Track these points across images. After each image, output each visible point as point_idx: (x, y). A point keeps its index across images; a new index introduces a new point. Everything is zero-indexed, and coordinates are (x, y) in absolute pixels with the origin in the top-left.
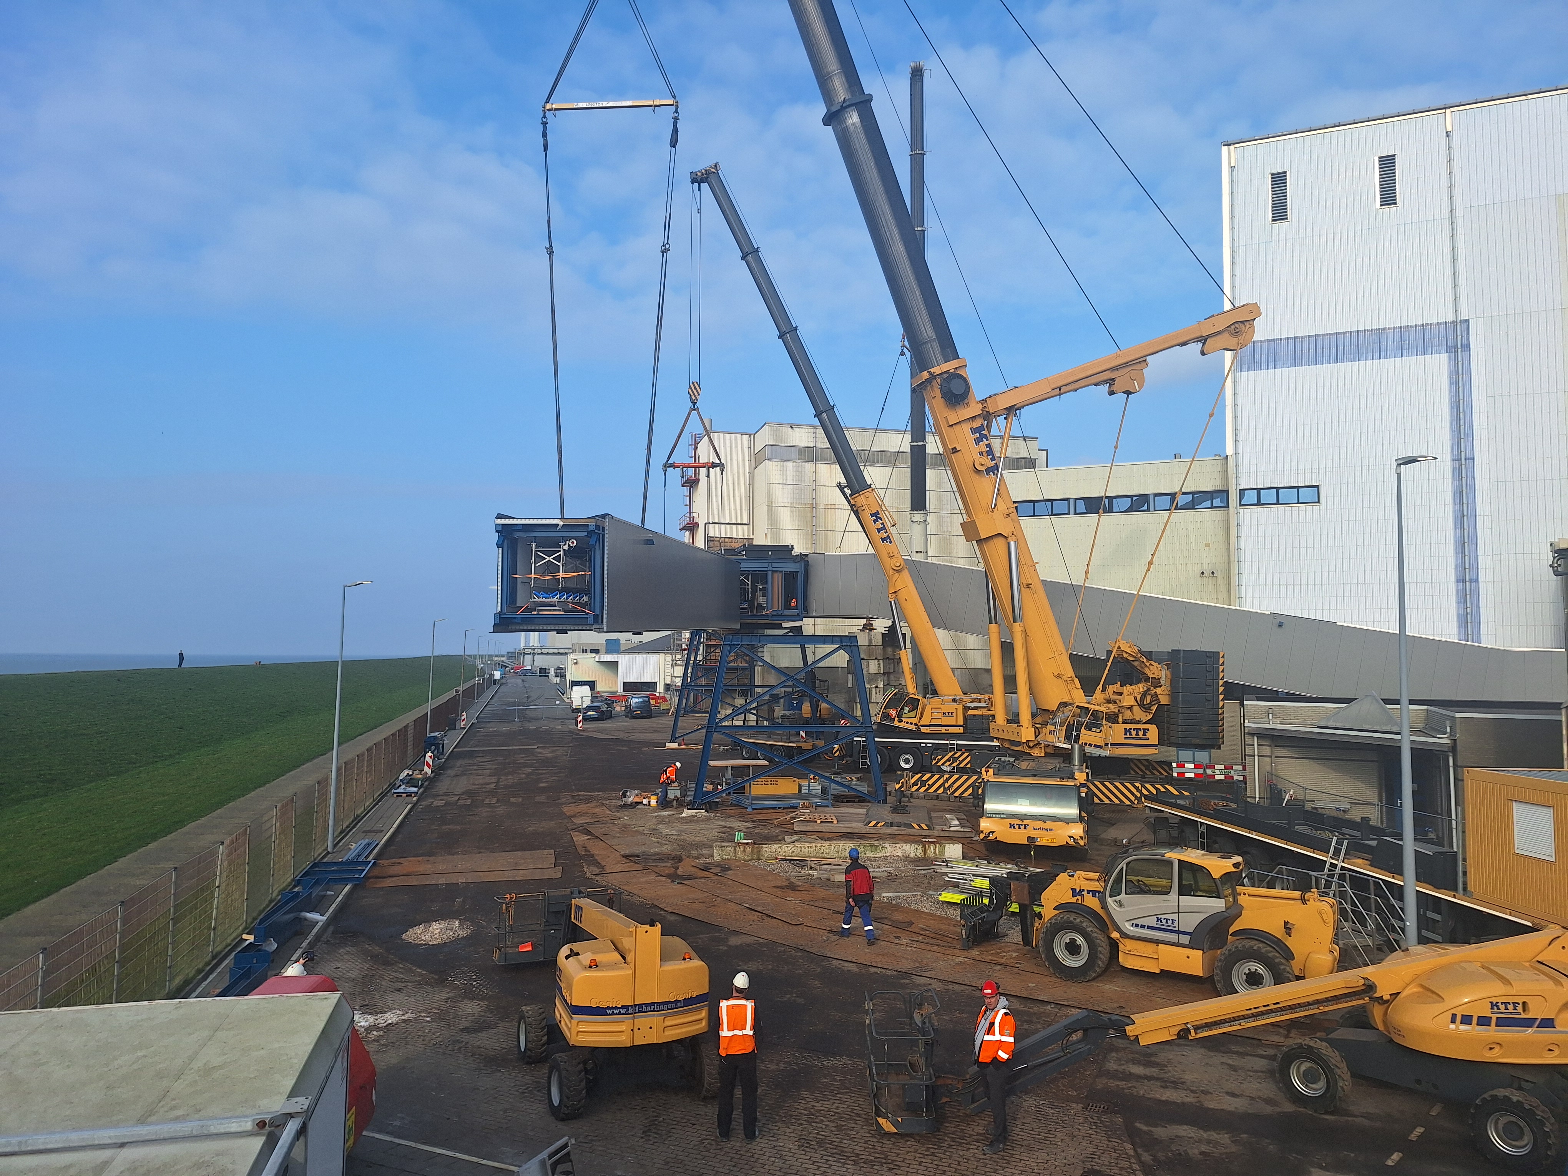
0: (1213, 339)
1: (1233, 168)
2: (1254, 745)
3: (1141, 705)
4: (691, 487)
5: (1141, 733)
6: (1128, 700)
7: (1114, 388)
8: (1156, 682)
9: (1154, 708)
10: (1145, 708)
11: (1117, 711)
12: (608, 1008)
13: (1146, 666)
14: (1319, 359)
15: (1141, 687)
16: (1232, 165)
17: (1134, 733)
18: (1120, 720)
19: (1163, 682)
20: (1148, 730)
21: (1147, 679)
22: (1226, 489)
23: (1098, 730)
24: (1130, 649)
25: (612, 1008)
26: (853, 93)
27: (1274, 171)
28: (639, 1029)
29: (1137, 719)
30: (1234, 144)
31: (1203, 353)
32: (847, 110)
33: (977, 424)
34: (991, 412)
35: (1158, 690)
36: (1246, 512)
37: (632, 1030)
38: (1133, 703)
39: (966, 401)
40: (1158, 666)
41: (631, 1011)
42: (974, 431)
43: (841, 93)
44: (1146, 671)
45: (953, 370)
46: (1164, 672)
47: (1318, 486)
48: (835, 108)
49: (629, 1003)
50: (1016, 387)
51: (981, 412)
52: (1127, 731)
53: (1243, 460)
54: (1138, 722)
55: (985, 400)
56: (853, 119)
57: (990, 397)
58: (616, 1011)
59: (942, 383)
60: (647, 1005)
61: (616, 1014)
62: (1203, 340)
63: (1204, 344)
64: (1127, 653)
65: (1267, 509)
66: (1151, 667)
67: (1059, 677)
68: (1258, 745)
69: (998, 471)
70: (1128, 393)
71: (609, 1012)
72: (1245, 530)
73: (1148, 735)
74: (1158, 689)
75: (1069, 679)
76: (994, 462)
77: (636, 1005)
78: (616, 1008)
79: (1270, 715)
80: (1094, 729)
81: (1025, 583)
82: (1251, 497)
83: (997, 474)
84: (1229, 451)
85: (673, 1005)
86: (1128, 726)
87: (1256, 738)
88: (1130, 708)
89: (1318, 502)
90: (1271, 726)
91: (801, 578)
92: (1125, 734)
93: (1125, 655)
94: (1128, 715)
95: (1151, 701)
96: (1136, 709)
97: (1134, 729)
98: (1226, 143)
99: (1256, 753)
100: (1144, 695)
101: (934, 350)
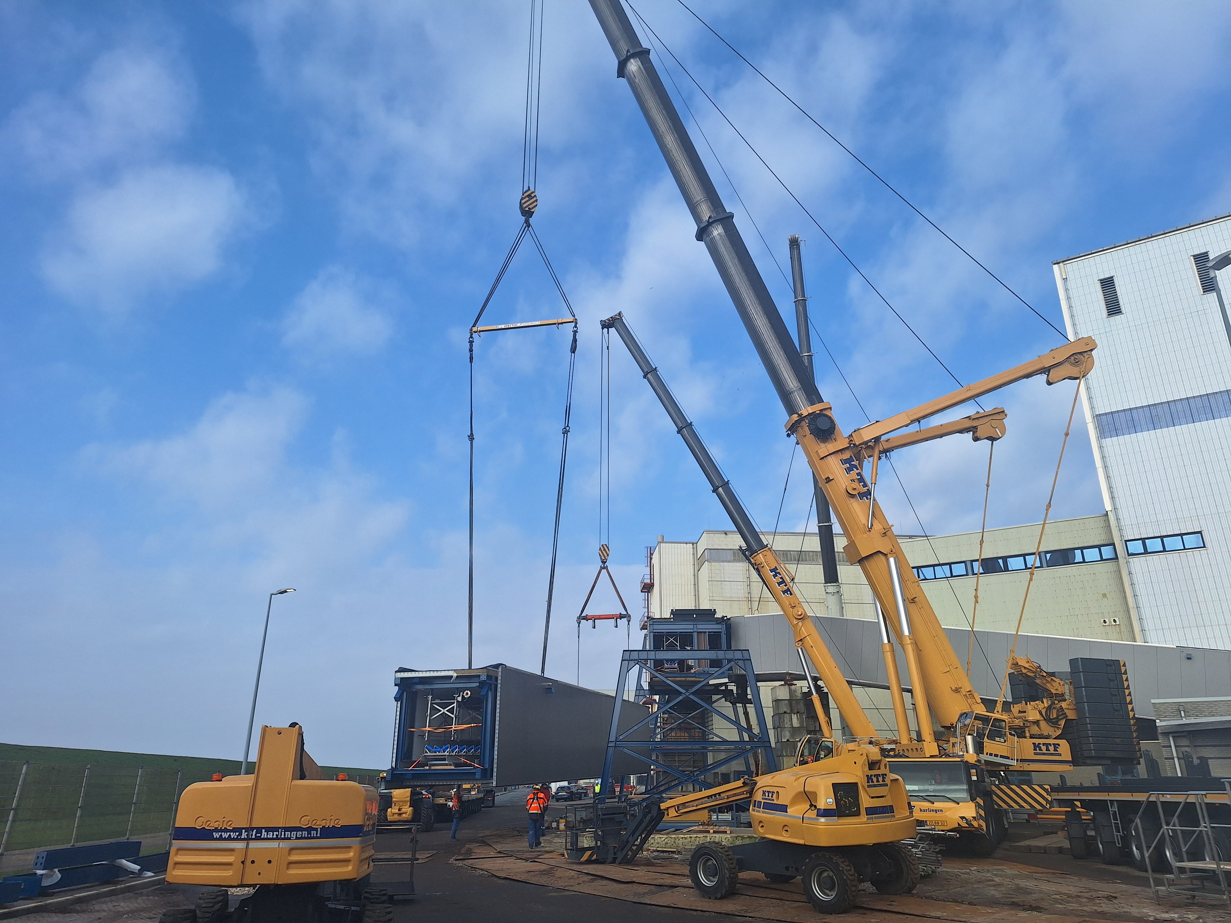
0: (1056, 369)
1: (1065, 280)
2: (1171, 747)
3: (1048, 720)
4: (648, 592)
5: (1051, 748)
6: (1033, 715)
7: (978, 434)
8: (1061, 697)
9: (1062, 723)
10: (1052, 723)
11: (1022, 724)
12: (216, 830)
13: (1048, 682)
14: (1176, 421)
15: (1046, 703)
16: (1064, 277)
17: (1044, 748)
18: (1028, 735)
19: (1067, 697)
20: (1059, 745)
21: (1051, 695)
22: (1111, 542)
23: (1002, 740)
24: (1028, 664)
25: (221, 830)
26: (717, 213)
27: (1102, 277)
28: (253, 862)
29: (1046, 734)
30: (1063, 262)
31: (1049, 383)
32: (713, 225)
33: (846, 455)
34: (857, 444)
35: (1064, 705)
36: (1135, 560)
37: (243, 862)
38: (1038, 717)
39: (833, 436)
40: (1060, 682)
41: (244, 835)
42: (844, 462)
43: (706, 213)
44: (1049, 686)
45: (819, 412)
46: (1067, 687)
47: (1200, 532)
48: (703, 225)
49: (243, 823)
50: (877, 422)
51: (849, 445)
52: (1036, 746)
53: (1124, 514)
54: (1048, 737)
55: (851, 435)
56: (717, 231)
57: (855, 431)
58: (226, 835)
59: (809, 421)
60: (268, 830)
61: (225, 839)
62: (1046, 370)
63: (1048, 375)
64: (1025, 668)
65: (1155, 557)
66: (1054, 684)
67: (957, 690)
68: (1176, 746)
69: (871, 495)
70: (992, 439)
71: (216, 835)
72: (1138, 578)
73: (1060, 750)
74: (1064, 702)
75: (967, 694)
76: (867, 488)
77: (252, 829)
78: (226, 830)
79: (1182, 712)
80: (997, 739)
81: (910, 597)
82: (1137, 547)
83: (870, 499)
84: (1108, 507)
85: (305, 834)
86: (1037, 741)
87: (1171, 739)
88: (1037, 723)
89: (1204, 547)
90: (1185, 721)
91: (724, 637)
92: (1035, 750)
93: (1024, 671)
94: (1035, 730)
95: (1058, 716)
96: (1043, 724)
97: (1044, 744)
98: (1056, 262)
99: (1175, 755)
100: (1049, 708)
101: (799, 398)
